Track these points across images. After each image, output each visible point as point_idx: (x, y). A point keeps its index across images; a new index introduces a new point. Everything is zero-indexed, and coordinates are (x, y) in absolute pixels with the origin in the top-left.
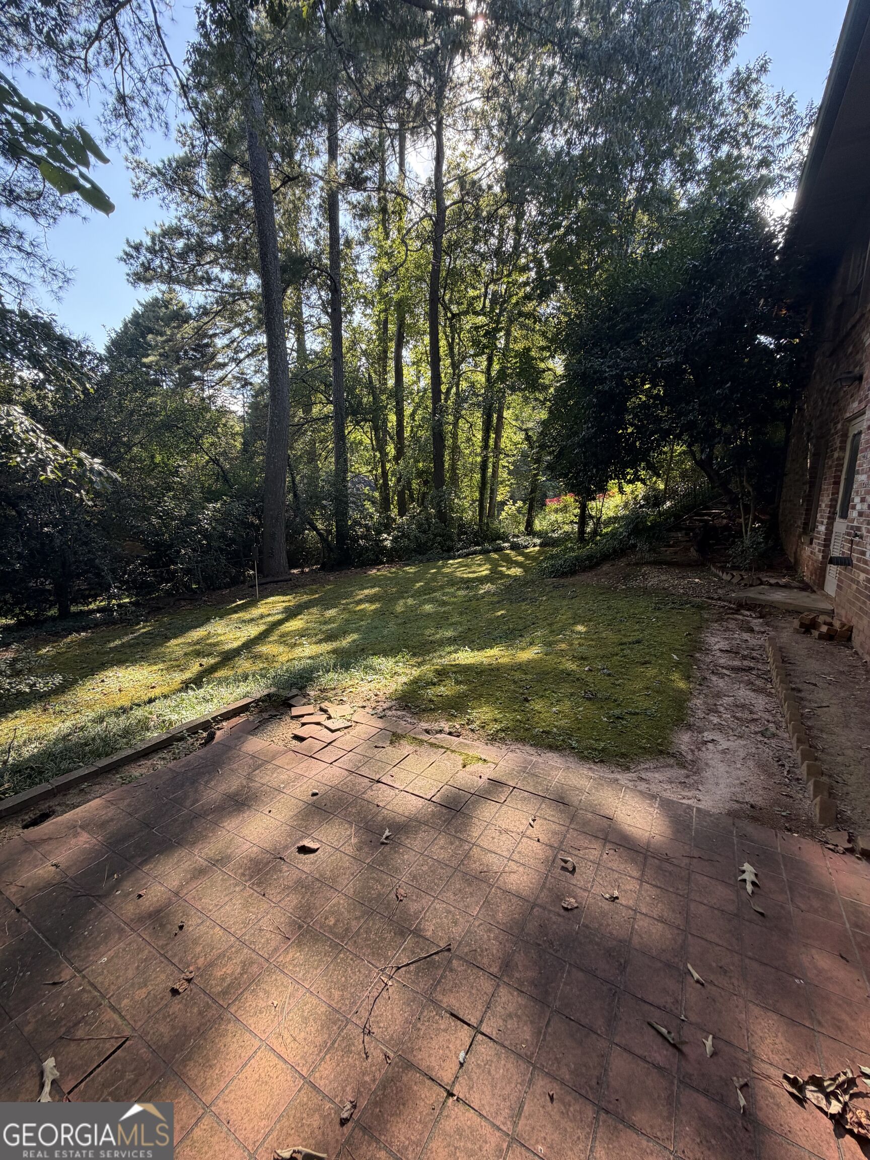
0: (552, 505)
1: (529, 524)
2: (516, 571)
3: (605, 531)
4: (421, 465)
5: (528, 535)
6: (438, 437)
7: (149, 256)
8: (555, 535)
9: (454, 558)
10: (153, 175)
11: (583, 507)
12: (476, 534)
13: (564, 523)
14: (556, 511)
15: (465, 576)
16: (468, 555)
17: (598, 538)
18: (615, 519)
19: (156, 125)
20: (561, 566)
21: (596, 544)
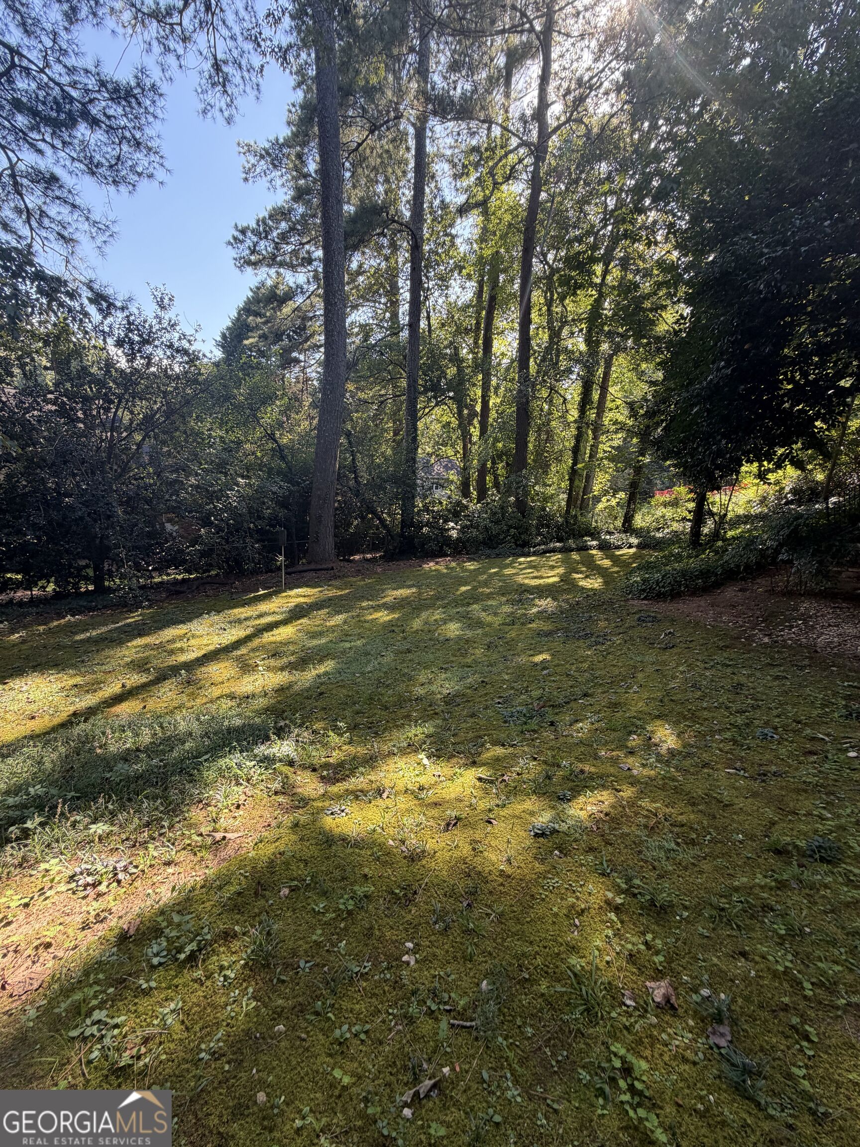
0: (660, 498)
1: (628, 518)
2: (594, 583)
3: (730, 534)
4: (500, 445)
5: (625, 532)
6: (524, 414)
7: (255, 239)
8: (659, 535)
9: (528, 555)
10: (262, 157)
11: (701, 500)
12: (559, 527)
13: (673, 519)
14: (665, 504)
15: (526, 581)
16: (545, 552)
17: (720, 543)
18: (747, 518)
19: (248, 89)
20: (658, 582)
21: (717, 553)
